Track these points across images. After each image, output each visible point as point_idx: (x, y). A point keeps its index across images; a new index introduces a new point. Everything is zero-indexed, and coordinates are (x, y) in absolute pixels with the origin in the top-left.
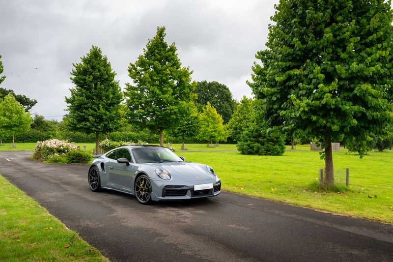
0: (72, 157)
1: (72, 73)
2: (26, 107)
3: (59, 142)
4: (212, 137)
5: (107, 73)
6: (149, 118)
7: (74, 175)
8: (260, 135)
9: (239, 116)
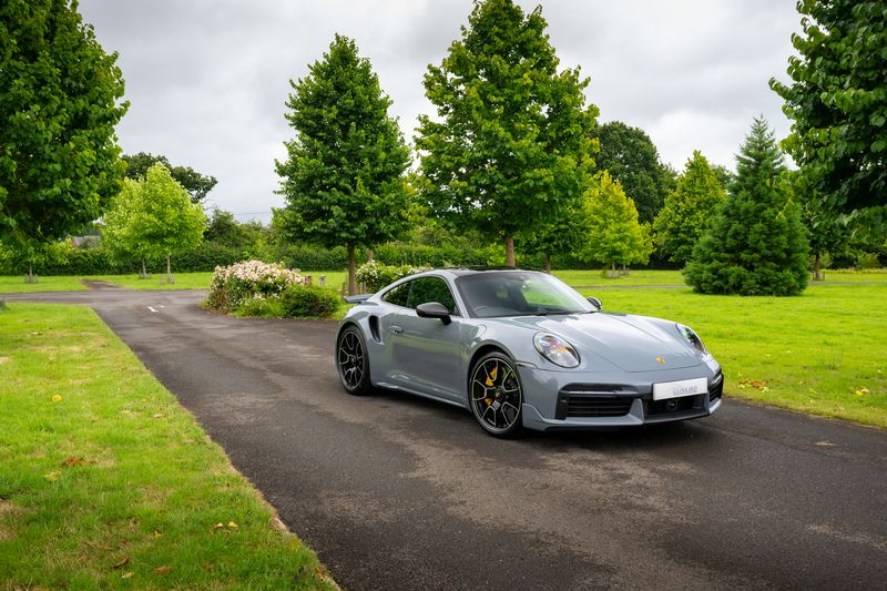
0: (293, 302)
1: (289, 102)
2: (194, 192)
3: (263, 268)
4: (614, 252)
5: (370, 99)
6: (477, 204)
7: (300, 348)
8: (743, 246)
9: (683, 200)
